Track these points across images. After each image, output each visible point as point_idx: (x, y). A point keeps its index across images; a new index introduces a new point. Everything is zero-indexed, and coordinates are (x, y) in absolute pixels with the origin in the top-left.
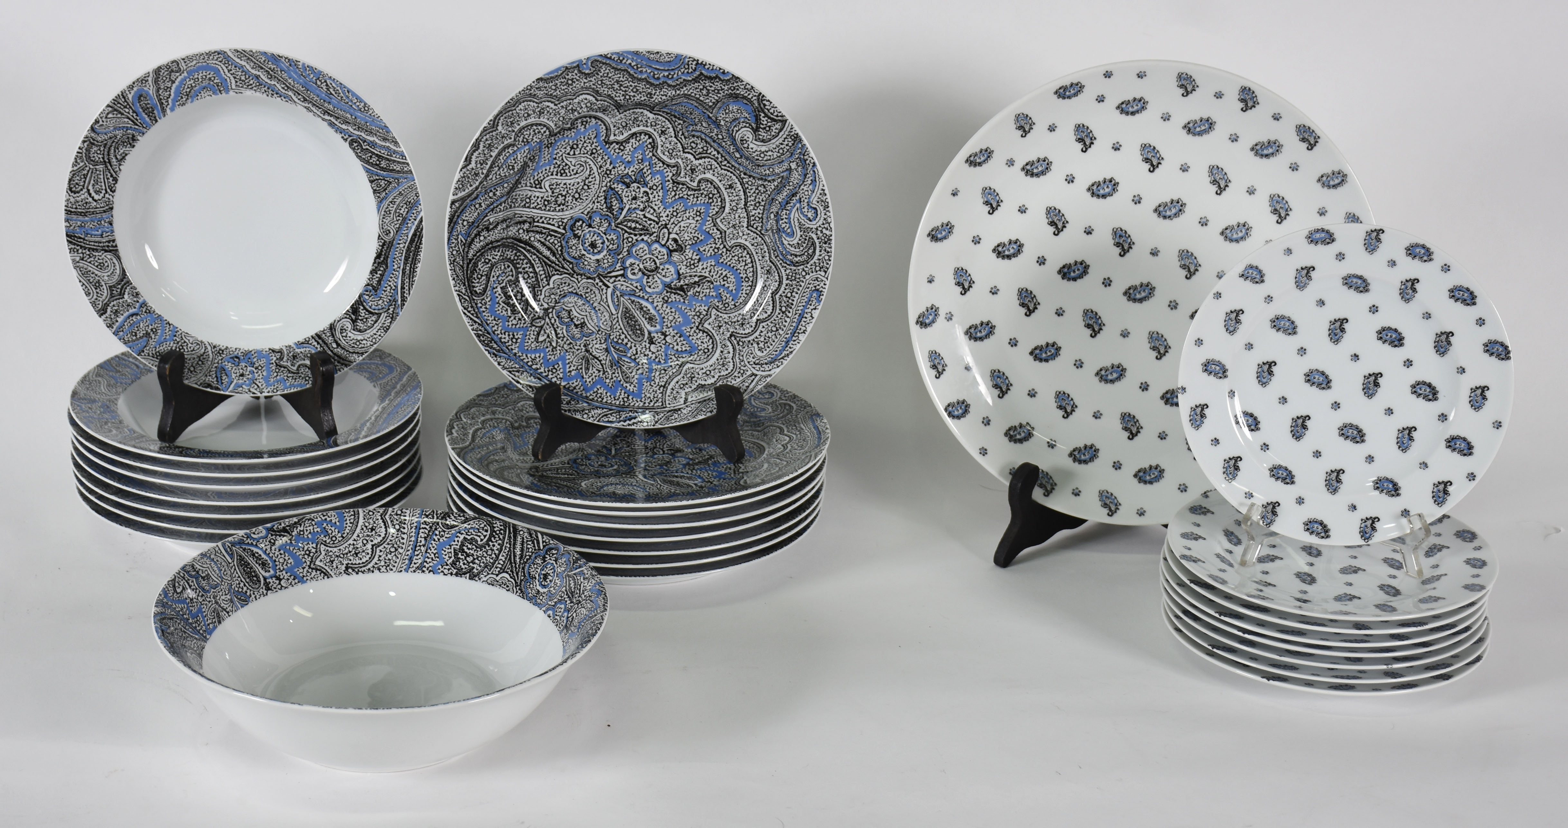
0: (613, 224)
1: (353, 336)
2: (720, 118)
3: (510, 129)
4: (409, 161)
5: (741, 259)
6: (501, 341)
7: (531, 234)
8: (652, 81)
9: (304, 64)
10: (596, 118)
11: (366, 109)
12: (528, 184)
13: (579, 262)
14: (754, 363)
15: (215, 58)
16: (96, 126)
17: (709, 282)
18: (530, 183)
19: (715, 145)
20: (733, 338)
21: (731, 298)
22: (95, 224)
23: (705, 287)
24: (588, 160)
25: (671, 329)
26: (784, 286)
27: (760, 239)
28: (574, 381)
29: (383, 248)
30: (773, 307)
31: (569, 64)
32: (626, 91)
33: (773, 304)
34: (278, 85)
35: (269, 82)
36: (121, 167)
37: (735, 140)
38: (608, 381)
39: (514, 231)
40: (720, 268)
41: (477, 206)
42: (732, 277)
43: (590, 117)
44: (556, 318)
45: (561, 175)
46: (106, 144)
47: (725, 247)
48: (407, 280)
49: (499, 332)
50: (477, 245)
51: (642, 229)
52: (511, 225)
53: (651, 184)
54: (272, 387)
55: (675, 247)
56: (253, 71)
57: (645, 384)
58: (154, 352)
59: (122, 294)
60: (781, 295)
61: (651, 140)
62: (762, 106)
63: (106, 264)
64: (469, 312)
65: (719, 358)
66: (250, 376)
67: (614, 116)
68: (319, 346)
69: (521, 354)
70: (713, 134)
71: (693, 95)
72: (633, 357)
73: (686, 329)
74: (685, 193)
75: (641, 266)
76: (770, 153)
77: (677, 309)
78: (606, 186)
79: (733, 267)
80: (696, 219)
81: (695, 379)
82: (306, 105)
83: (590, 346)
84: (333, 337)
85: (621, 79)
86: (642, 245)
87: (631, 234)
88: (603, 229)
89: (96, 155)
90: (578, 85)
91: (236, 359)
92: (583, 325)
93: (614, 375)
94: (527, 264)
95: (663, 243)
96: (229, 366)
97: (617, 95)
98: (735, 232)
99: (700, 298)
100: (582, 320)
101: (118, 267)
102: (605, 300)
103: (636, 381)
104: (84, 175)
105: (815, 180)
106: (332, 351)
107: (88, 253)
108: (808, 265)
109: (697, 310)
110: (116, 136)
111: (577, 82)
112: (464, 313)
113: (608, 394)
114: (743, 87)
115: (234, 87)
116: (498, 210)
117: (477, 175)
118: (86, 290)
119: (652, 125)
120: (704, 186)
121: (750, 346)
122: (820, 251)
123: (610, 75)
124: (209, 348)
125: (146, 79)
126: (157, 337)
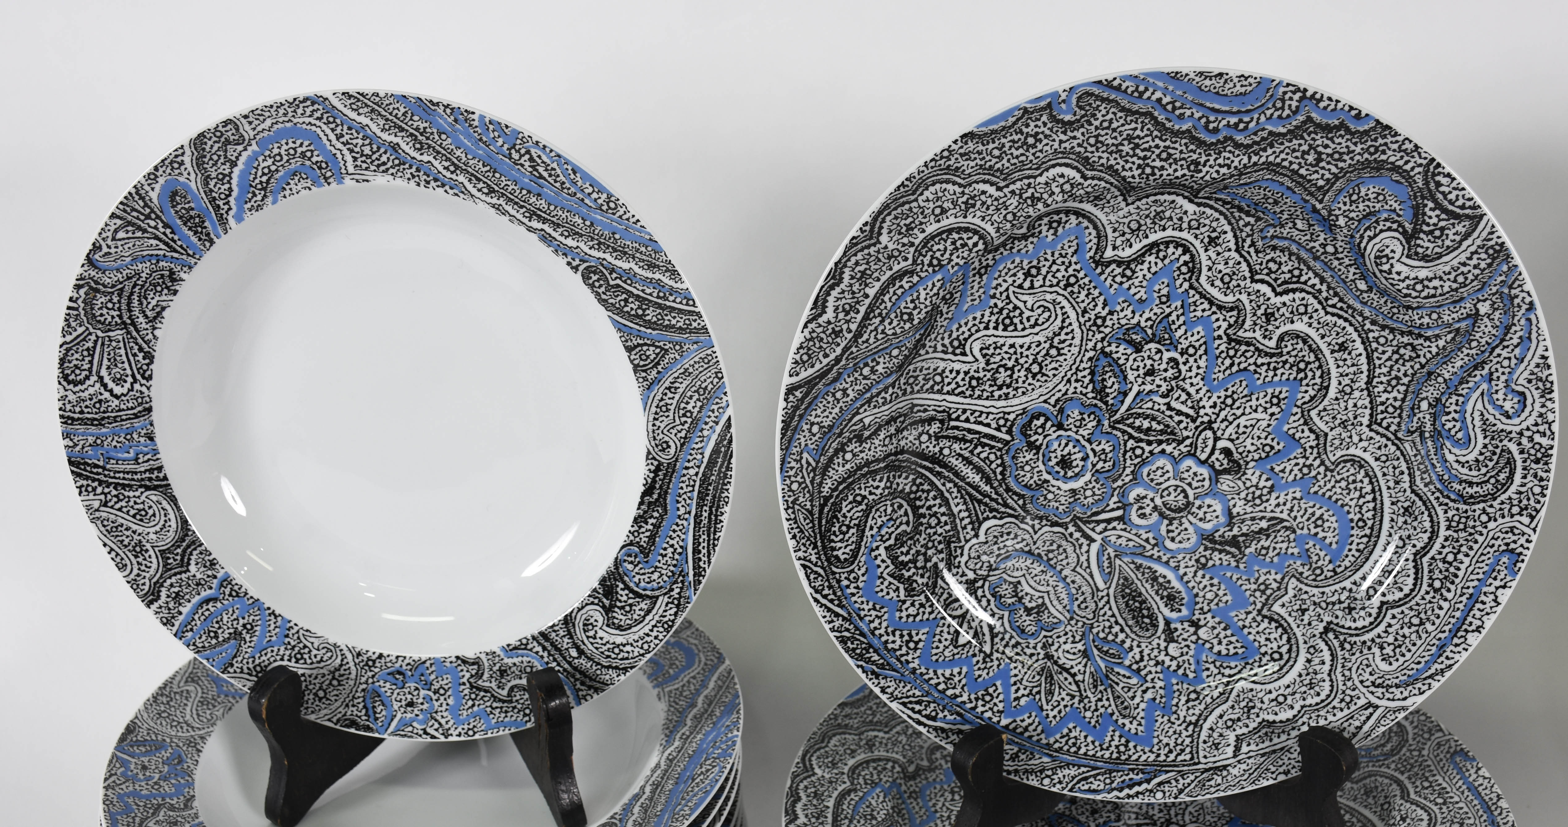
0: (1106, 423)
1: (607, 637)
2: (1337, 212)
3: (905, 240)
4: (700, 308)
5: (1352, 486)
6: (886, 648)
7: (944, 443)
8: (1203, 136)
9: (482, 117)
10: (1078, 213)
11: (612, 205)
12: (940, 348)
13: (1037, 494)
14: (1373, 683)
15: (308, 113)
16: (97, 257)
17: (1287, 528)
18: (943, 345)
19: (1318, 266)
20: (1331, 635)
21: (1328, 558)
22: (122, 439)
23: (1280, 539)
24: (1060, 299)
25: (1209, 616)
26: (1440, 540)
27: (1393, 448)
28: (1026, 716)
29: (656, 475)
30: (1416, 579)
31: (1030, 102)
32: (1145, 158)
33: (1416, 573)
34: (436, 163)
35: (419, 158)
36: (156, 332)
37: (1363, 256)
38: (1088, 714)
39: (911, 438)
40: (1311, 504)
41: (839, 395)
42: (1333, 519)
43: (1067, 212)
44: (989, 597)
45: (1005, 330)
46: (122, 290)
47: (1322, 463)
48: (705, 537)
49: (882, 631)
50: (839, 471)
51: (1162, 432)
52: (906, 428)
53: (1185, 344)
54: (466, 727)
55: (1225, 466)
56: (385, 136)
57: (1160, 720)
58: (251, 666)
59: (184, 565)
60: (1433, 558)
61: (1187, 257)
62: (1432, 185)
63: (151, 512)
64: (825, 597)
65: (1304, 672)
66: (425, 706)
67: (1115, 209)
68: (546, 654)
69: (923, 670)
70: (1316, 244)
71: (1286, 164)
72: (1135, 667)
73: (1238, 616)
74: (1252, 361)
75: (1158, 501)
76: (1436, 283)
77: (1223, 579)
78: (1094, 348)
79: (1337, 500)
80: (1270, 411)
81: (1256, 710)
82: (494, 201)
83: (1054, 648)
84: (571, 638)
85: (1138, 132)
86: (1161, 462)
87: (1141, 440)
88: (1085, 433)
89: (105, 311)
90: (1046, 148)
91: (398, 675)
92: (1041, 608)
93: (1100, 704)
94: (935, 498)
95: (1203, 457)
96: (386, 688)
97: (1127, 166)
98: (1344, 435)
99: (1268, 560)
100: (1040, 601)
101: (172, 516)
102: (1085, 564)
103: (1142, 714)
104: (88, 349)
105: (1529, 338)
106: (569, 663)
107: (114, 492)
108: (1495, 504)
109: (1261, 580)
110: (138, 274)
111: (1045, 141)
112: (816, 600)
113: (1090, 739)
114: (1395, 146)
115: (351, 169)
116: (881, 401)
117: (837, 333)
118: (118, 560)
119: (1190, 228)
120: (1290, 348)
121: (1365, 651)
122: (1525, 477)
123: (1115, 125)
124: (349, 657)
125: (179, 159)
126: (254, 639)
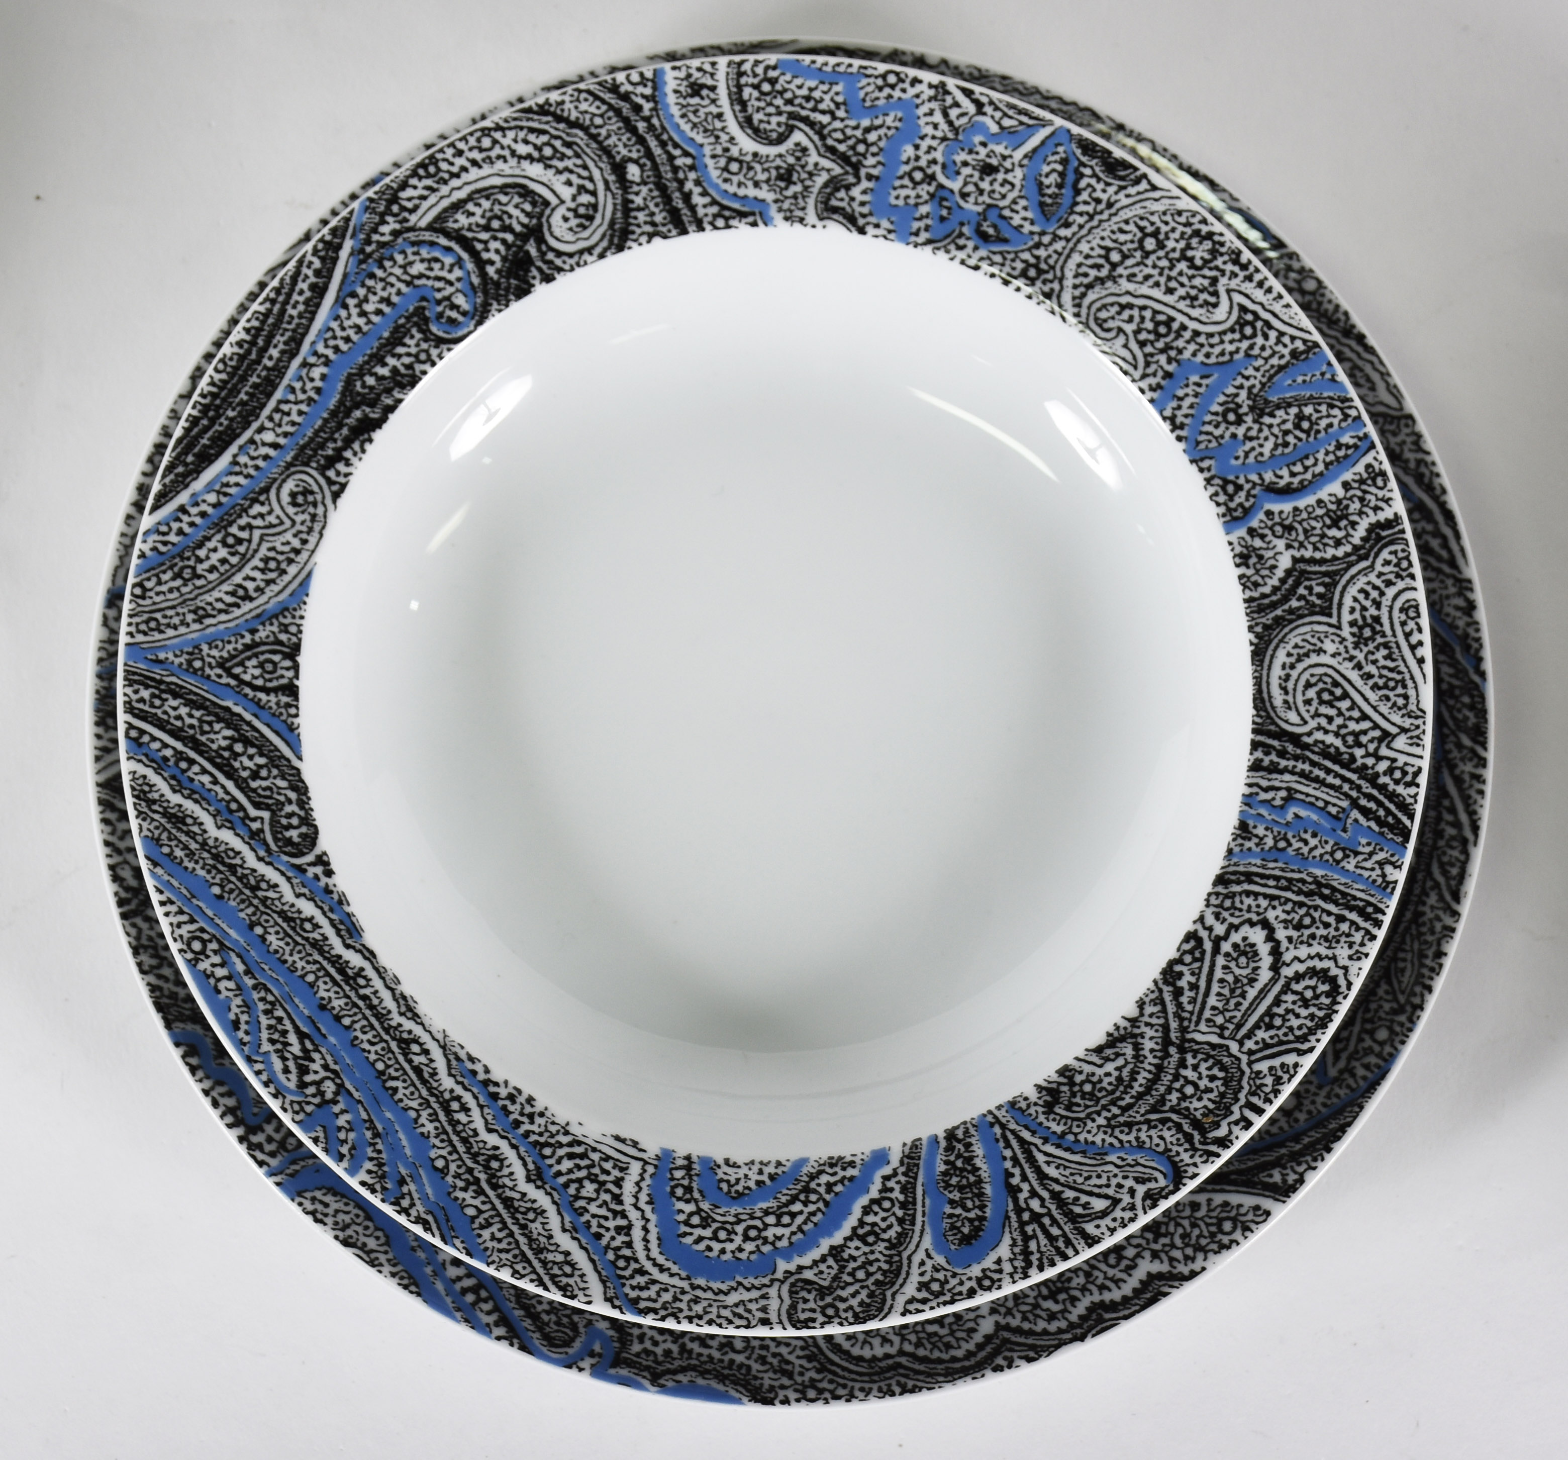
1: (557, 182)
15: (655, 1288)
16: (1162, 1182)
22: (1296, 845)
29: (339, 451)
34: (479, 1124)
35: (504, 1146)
36: (1134, 1012)
46: (1154, 1109)
48: (291, 311)
54: (897, 93)
56: (543, 1200)
59: (1297, 574)
63: (1311, 693)
66: (962, 157)
68: (689, 185)
82: (408, 1025)
84: (626, 202)
89: (1203, 1083)
91: (989, 234)
96: (1022, 216)
101: (1277, 672)
104: (1269, 1027)
106: (649, 155)
107: (1359, 752)
110: (1110, 1126)
115: (635, 1168)
124: (1067, 298)
125: (924, 1294)
126: (1231, 390)
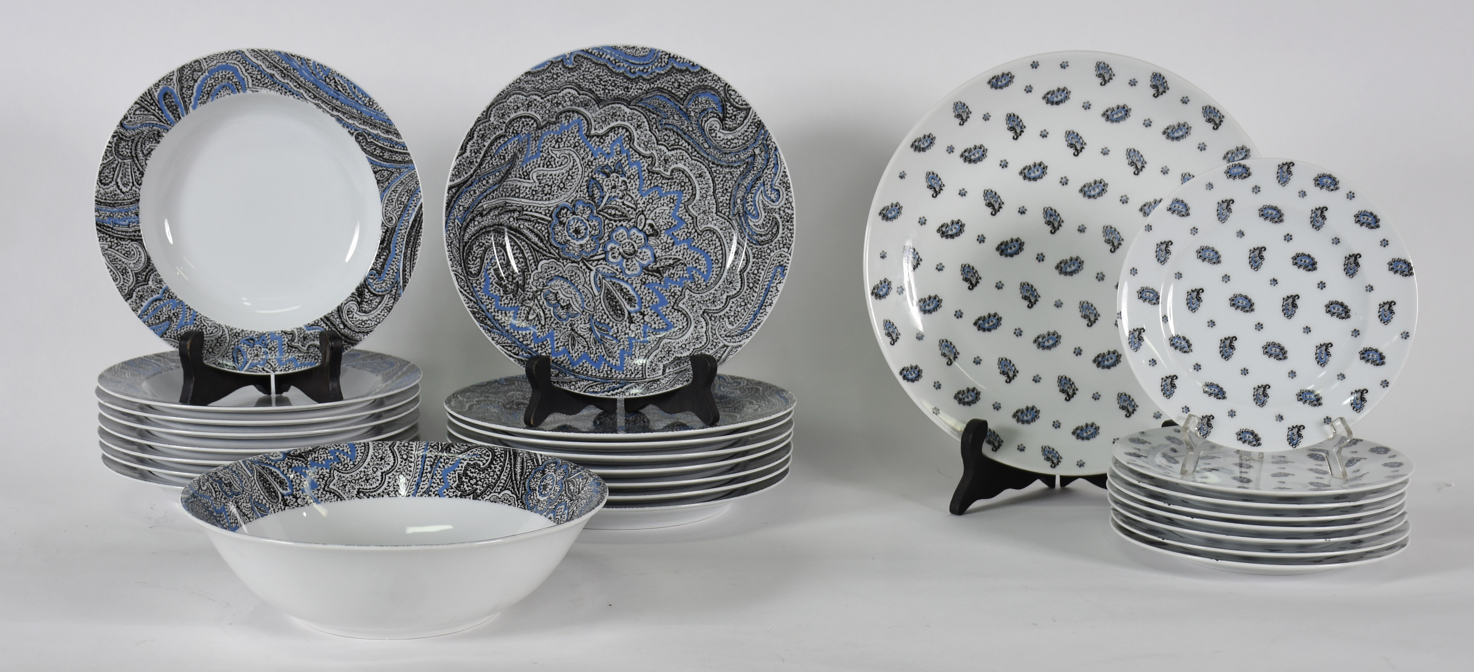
0: (595, 211)
1: (358, 317)
2: (690, 110)
3: (501, 121)
4: (409, 151)
5: (711, 243)
6: (494, 319)
7: (521, 222)
8: (629, 75)
9: (314, 62)
10: (578, 112)
11: (371, 103)
12: (518, 176)
13: (565, 247)
14: (726, 336)
15: (234, 58)
16: (125, 122)
17: (682, 264)
18: (520, 174)
19: (686, 137)
20: (705, 314)
21: (703, 279)
22: (123, 215)
23: (679, 269)
24: (572, 153)
25: (649, 309)
26: (751, 263)
27: (728, 224)
28: (562, 356)
29: (386, 234)
30: (742, 283)
31: (554, 58)
32: (605, 85)
33: (742, 281)
34: (291, 84)
35: (283, 81)
36: (147, 162)
37: (704, 130)
38: (592, 356)
39: (505, 219)
40: (692, 251)
41: (472, 193)
42: (704, 259)
43: (573, 112)
44: (544, 300)
45: (547, 167)
46: (133, 140)
47: (696, 231)
48: (409, 263)
49: (492, 310)
50: (472, 229)
51: (621, 216)
52: (503, 213)
53: (629, 174)
54: (285, 366)
55: (651, 232)
56: (269, 71)
57: (627, 358)
58: (175, 335)
59: (146, 281)
60: (748, 273)
61: (628, 134)
62: (728, 95)
63: (132, 253)
64: (465, 291)
65: (694, 332)
66: (264, 357)
67: (594, 111)
68: (327, 328)
69: (512, 331)
70: (684, 127)
71: (666, 88)
72: (615, 336)
73: (662, 309)
74: (660, 181)
75: (621, 250)
76: (736, 141)
77: (654, 290)
78: (588, 176)
79: (704, 250)
80: (670, 206)
81: (672, 352)
82: (316, 102)
83: (575, 326)
84: (341, 318)
85: (601, 73)
86: (621, 230)
87: (611, 220)
88: (586, 216)
89: (124, 149)
90: (562, 80)
91: (251, 340)
92: (569, 306)
93: (597, 351)
94: (517, 250)
95: (641, 228)
96: (244, 347)
97: (598, 89)
98: (705, 217)
99: (675, 280)
100: (568, 302)
101: (143, 255)
102: (588, 283)
103: (618, 356)
104: (113, 168)
105: (777, 164)
106: (339, 332)
107: (116, 241)
108: (773, 244)
109: (672, 291)
110: (142, 132)
111: (561, 77)
112: (461, 292)
113: (593, 368)
114: (710, 78)
115: (250, 86)
116: (491, 197)
117: (471, 163)
118: (114, 276)
119: (628, 120)
120: (676, 175)
121: (721, 320)
122: (783, 230)
123: (591, 70)
124: (226, 331)
125: (171, 78)
126: (178, 320)
